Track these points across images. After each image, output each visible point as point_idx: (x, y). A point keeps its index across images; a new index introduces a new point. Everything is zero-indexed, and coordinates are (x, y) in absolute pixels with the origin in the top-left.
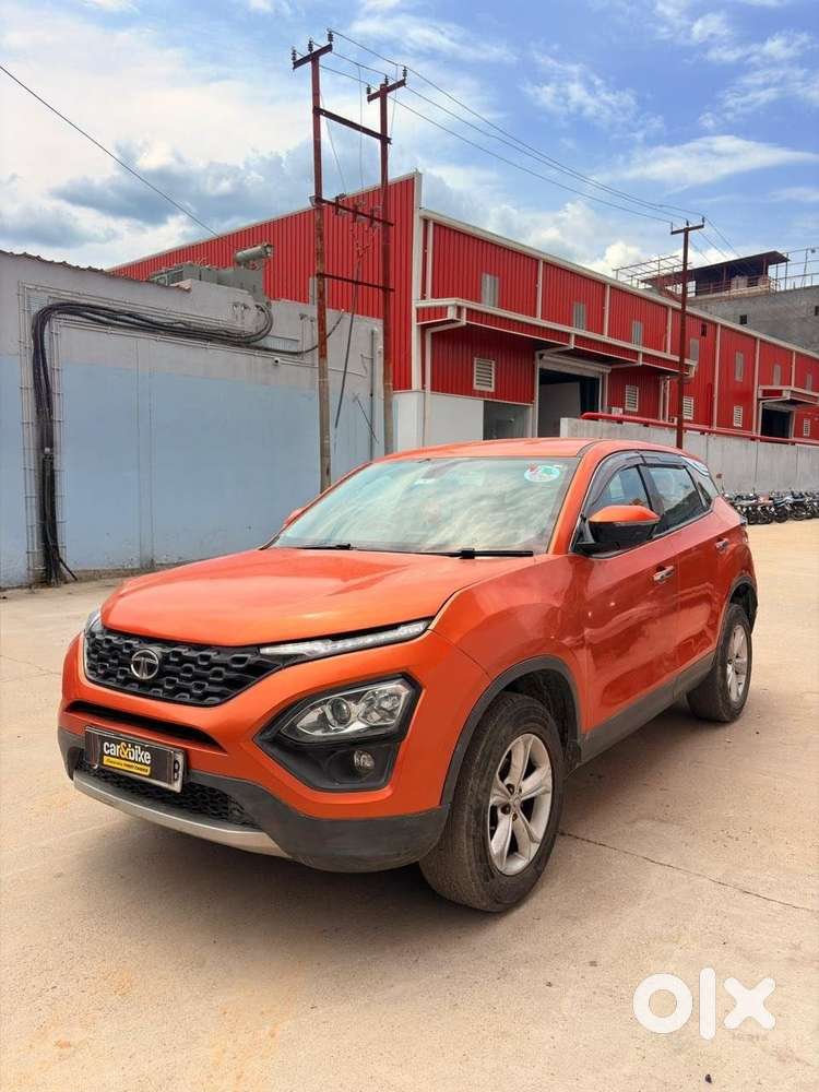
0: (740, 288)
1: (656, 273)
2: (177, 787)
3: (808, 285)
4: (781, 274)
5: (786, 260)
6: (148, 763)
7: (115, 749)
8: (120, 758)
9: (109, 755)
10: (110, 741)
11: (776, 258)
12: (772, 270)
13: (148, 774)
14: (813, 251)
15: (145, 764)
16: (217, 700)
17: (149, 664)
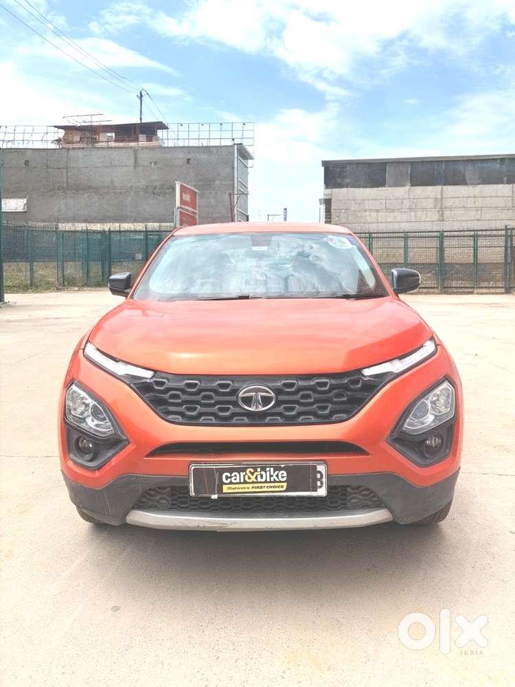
0: (143, 142)
1: (89, 124)
2: (322, 492)
3: (187, 145)
4: (165, 137)
5: (167, 128)
6: (285, 479)
7: (237, 477)
8: (245, 482)
9: (231, 483)
10: (231, 471)
11: (161, 126)
12: (160, 133)
13: (284, 488)
14: (181, 125)
15: (280, 482)
16: (344, 416)
17: (263, 397)
